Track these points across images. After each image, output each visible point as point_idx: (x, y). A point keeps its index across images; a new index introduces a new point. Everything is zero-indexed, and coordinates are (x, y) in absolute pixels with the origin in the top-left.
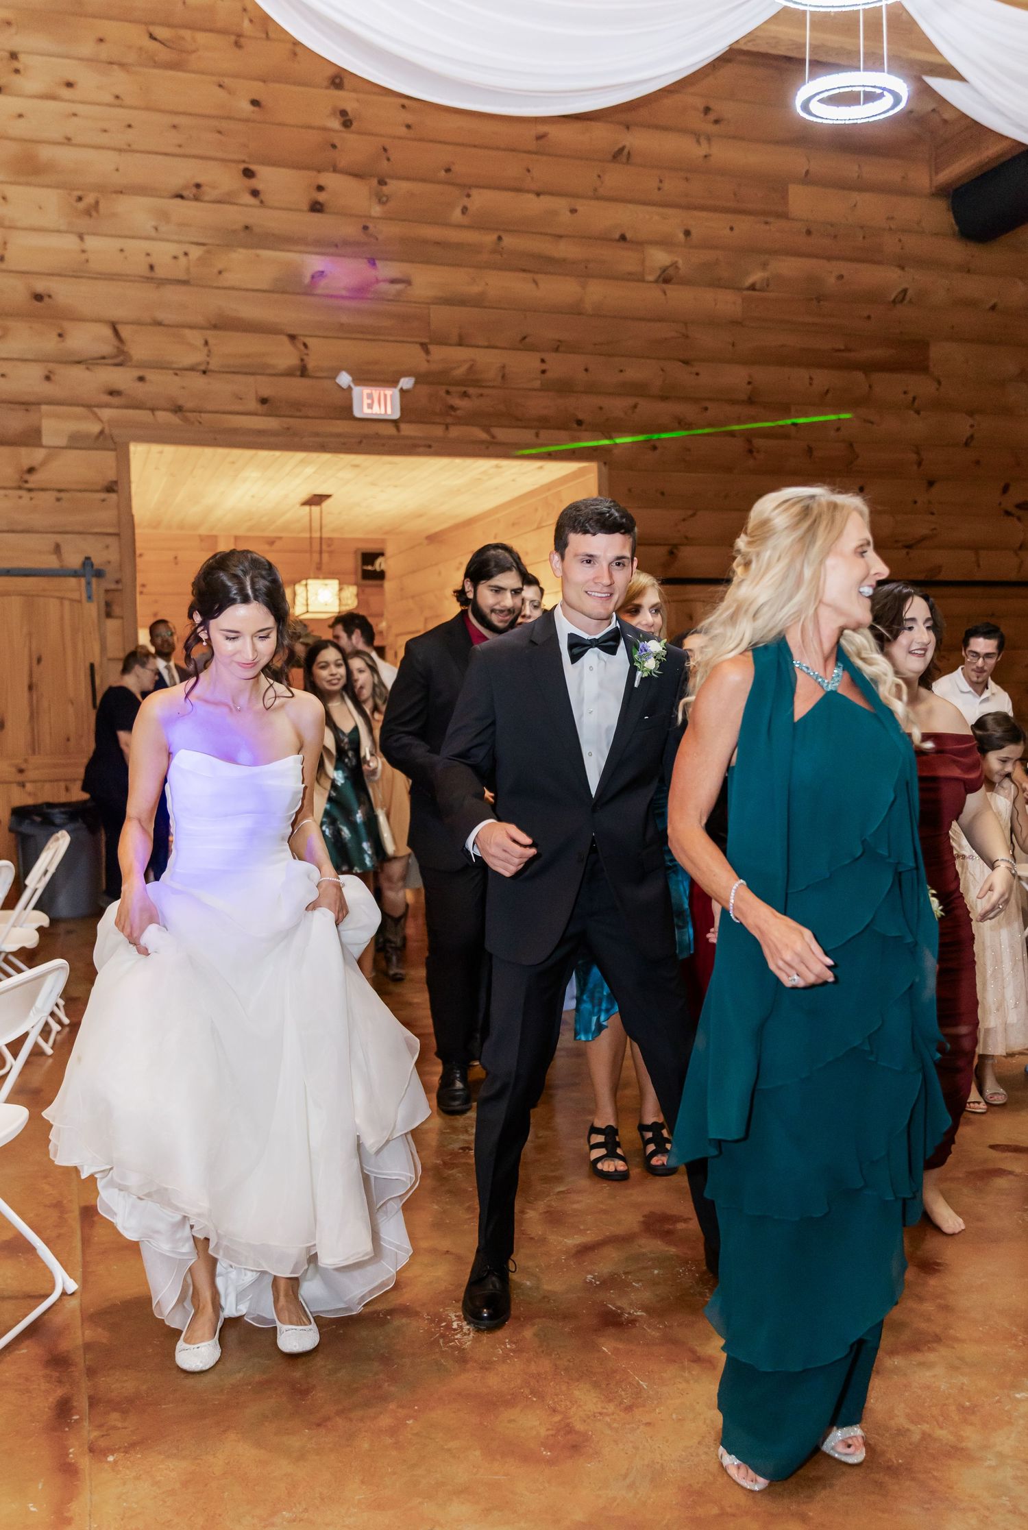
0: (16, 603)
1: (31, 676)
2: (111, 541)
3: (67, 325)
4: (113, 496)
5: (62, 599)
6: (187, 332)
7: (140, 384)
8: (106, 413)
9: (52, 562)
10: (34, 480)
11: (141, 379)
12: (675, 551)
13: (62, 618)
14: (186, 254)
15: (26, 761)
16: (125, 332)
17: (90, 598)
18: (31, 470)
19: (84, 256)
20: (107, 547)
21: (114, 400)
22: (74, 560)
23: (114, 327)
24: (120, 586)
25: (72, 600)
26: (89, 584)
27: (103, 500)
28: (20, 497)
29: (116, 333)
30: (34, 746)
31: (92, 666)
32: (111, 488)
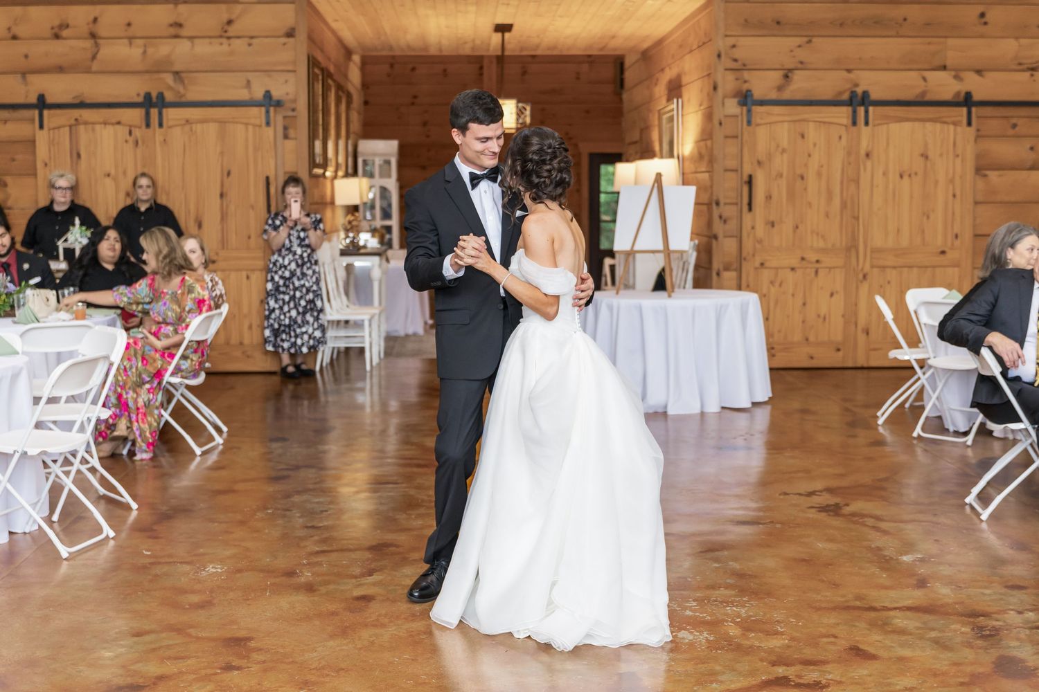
0: (212, 128)
1: (222, 185)
2: (291, 76)
4: (291, 40)
5: (247, 124)
9: (243, 95)
10: (232, 30)
12: (790, 75)
13: (247, 140)
15: (217, 254)
17: (268, 124)
18: (230, 22)
20: (286, 81)
22: (259, 94)
24: (294, 114)
25: (255, 126)
26: (268, 112)
27: (285, 44)
28: (221, 44)
30: (224, 243)
31: (268, 178)
32: (290, 34)
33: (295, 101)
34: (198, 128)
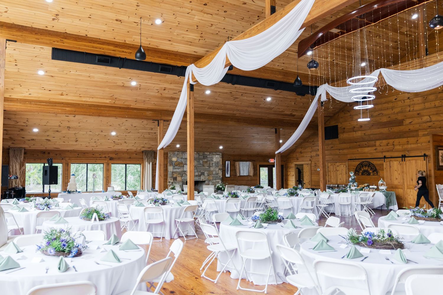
0: (414, 161)
3: (422, 117)
4: (429, 143)
5: (420, 160)
6: (441, 114)
7: (433, 125)
8: (428, 130)
9: (420, 154)
10: (418, 142)
11: (434, 124)
13: (421, 163)
14: (441, 102)
16: (431, 116)
17: (424, 160)
18: (417, 140)
19: (425, 106)
20: (429, 151)
21: (430, 128)
22: (423, 154)
23: (429, 116)
24: (430, 158)
25: (422, 160)
26: (424, 158)
28: (416, 145)
29: (430, 117)
32: (429, 142)
33: (430, 155)
34: (411, 161)
